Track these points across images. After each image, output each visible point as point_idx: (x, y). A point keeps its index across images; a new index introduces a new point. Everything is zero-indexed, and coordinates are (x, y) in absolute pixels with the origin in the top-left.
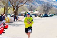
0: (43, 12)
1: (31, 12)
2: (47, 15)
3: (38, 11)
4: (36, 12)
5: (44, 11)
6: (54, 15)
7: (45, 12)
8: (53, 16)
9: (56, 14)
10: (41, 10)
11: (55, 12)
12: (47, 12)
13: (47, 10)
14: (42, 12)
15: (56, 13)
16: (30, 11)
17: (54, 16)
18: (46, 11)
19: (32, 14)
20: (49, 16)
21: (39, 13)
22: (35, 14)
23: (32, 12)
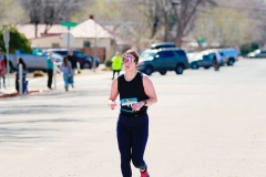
0: (149, 32)
1: (46, 34)
2: (182, 53)
3: (103, 21)
4: (86, 31)
5: (157, 20)
6: (244, 52)
7: (162, 32)
8: (231, 61)
9: (255, 47)
10: (126, 17)
11: (245, 28)
12: (180, 33)
13: (184, 12)
14: (141, 33)
15: (256, 37)
16: (35, 21)
17: (241, 61)
18: (172, 21)
19: (55, 46)
20: (195, 65)
21: (113, 42)
22: (80, 45)
23: (54, 29)
